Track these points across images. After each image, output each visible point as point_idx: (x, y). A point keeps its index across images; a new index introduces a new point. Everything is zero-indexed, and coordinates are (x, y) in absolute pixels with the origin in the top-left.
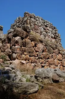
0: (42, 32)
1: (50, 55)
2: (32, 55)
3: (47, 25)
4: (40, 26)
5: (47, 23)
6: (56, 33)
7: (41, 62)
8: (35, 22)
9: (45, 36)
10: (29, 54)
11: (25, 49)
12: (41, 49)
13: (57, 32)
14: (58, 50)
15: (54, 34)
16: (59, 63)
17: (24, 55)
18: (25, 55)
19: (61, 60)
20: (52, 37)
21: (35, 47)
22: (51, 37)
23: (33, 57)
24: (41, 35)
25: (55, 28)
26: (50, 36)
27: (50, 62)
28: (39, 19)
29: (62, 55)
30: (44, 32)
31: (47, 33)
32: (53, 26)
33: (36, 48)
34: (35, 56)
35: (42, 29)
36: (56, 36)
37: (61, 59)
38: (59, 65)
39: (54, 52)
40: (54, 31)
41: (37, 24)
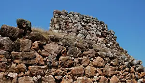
0: (80, 30)
1: (76, 60)
2: (31, 63)
3: (88, 21)
4: (76, 23)
5: (88, 18)
6: (105, 29)
7: (53, 73)
8: (67, 19)
9: (85, 35)
10: (24, 62)
11: (15, 54)
12: (53, 52)
13: (105, 27)
14: (95, 50)
15: (100, 31)
16: (96, 72)
17: (15, 64)
18: (17, 64)
19: (102, 67)
20: (98, 35)
21: (39, 50)
22: (95, 36)
23: (33, 66)
24: (77, 34)
25: (101, 23)
26: (93, 34)
27: (74, 72)
28: (73, 15)
29: (103, 58)
30: (83, 30)
31: (88, 31)
32: (98, 20)
33: (43, 50)
34: (38, 64)
35: (80, 26)
36: (105, 33)
37: (102, 64)
38: (98, 74)
39: (84, 55)
40: (100, 27)
41: (71, 21)
